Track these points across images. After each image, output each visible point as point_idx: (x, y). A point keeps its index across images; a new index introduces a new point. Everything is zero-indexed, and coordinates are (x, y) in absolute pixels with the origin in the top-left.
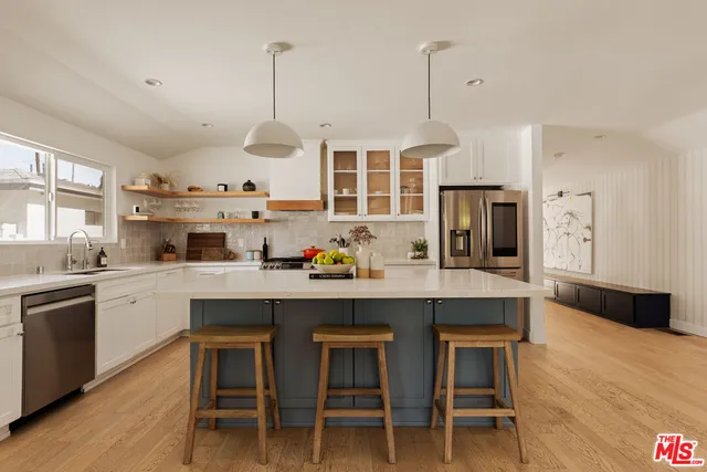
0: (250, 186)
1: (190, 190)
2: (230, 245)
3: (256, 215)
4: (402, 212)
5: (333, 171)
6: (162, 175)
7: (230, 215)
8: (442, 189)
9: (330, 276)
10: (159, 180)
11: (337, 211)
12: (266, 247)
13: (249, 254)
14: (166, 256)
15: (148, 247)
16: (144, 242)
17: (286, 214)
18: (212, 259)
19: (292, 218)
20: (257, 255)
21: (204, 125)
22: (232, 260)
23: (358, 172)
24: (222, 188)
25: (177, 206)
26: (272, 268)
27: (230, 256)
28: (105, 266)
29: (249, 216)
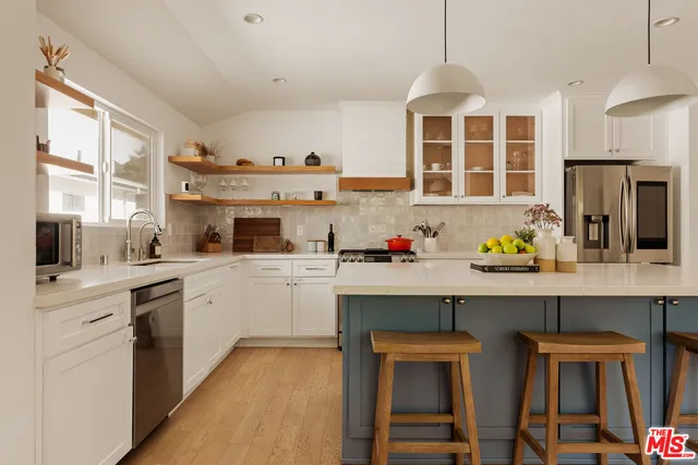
0: (313, 160)
1: (240, 163)
2: (286, 233)
3: (319, 195)
4: (509, 194)
5: (421, 142)
6: (208, 145)
7: (287, 195)
8: (568, 163)
9: (510, 269)
10: (204, 151)
11: (426, 191)
12: (331, 237)
13: (311, 245)
14: (211, 246)
15: (190, 235)
16: (187, 229)
17: (356, 195)
18: (267, 250)
19: (363, 200)
20: (321, 246)
21: (275, 80)
22: (290, 251)
23: (453, 142)
24: (279, 162)
25: (223, 184)
26: (352, 261)
27: (288, 248)
28: (159, 257)
29: (311, 197)
